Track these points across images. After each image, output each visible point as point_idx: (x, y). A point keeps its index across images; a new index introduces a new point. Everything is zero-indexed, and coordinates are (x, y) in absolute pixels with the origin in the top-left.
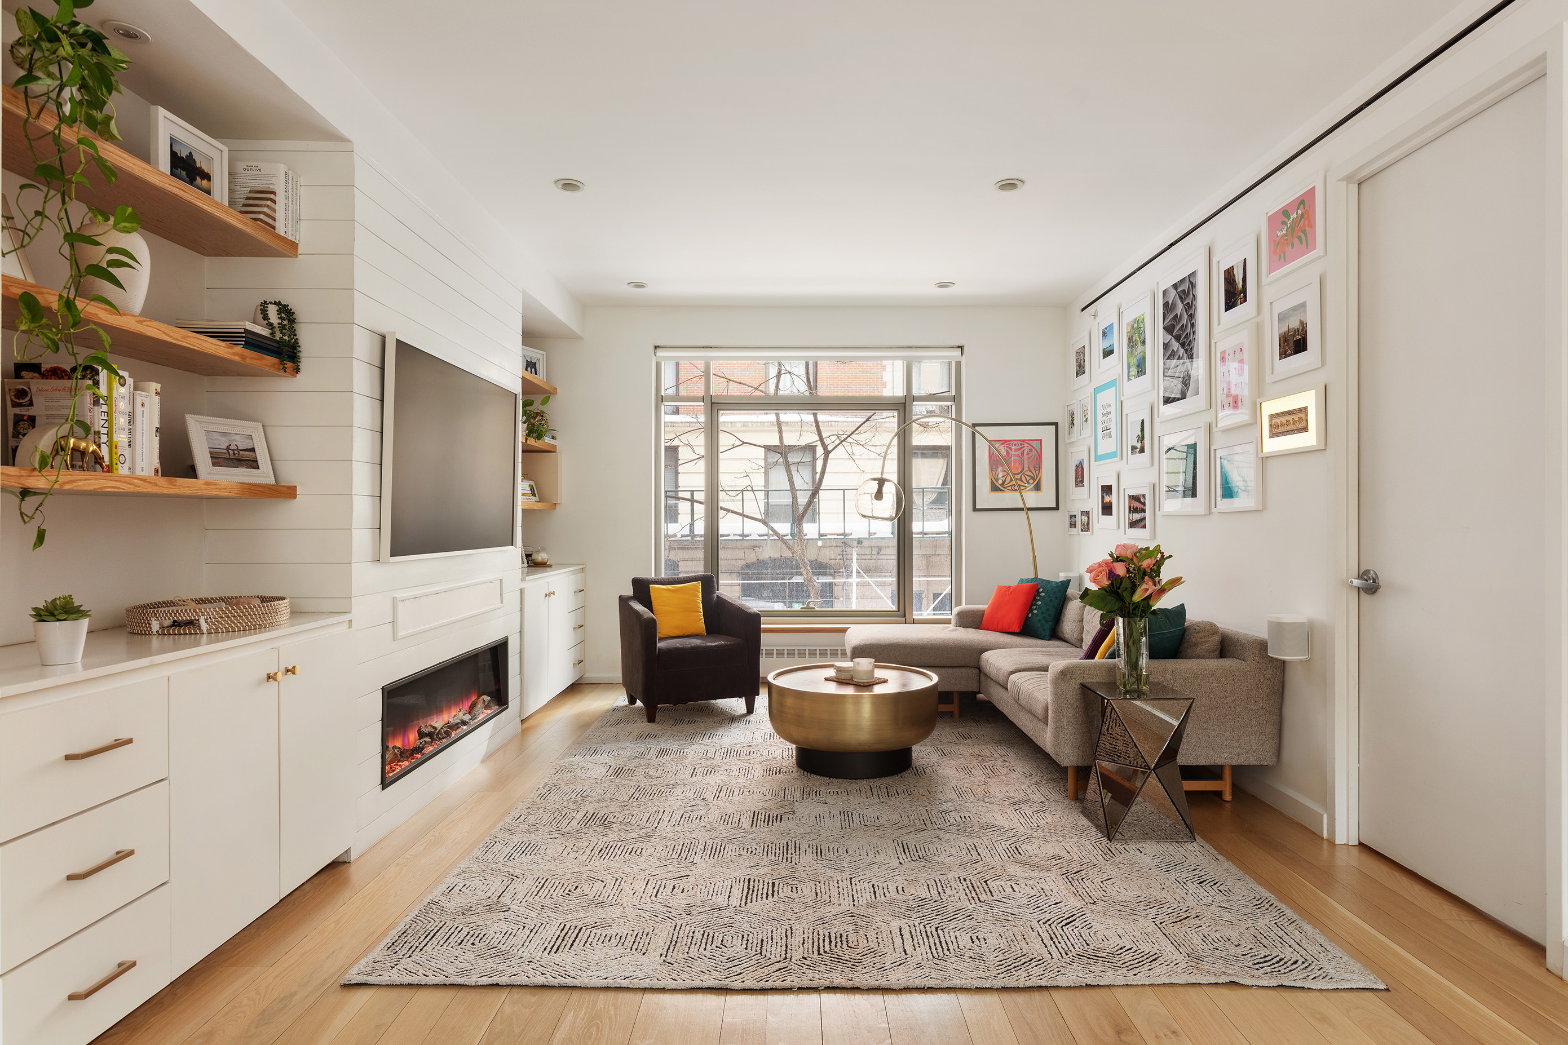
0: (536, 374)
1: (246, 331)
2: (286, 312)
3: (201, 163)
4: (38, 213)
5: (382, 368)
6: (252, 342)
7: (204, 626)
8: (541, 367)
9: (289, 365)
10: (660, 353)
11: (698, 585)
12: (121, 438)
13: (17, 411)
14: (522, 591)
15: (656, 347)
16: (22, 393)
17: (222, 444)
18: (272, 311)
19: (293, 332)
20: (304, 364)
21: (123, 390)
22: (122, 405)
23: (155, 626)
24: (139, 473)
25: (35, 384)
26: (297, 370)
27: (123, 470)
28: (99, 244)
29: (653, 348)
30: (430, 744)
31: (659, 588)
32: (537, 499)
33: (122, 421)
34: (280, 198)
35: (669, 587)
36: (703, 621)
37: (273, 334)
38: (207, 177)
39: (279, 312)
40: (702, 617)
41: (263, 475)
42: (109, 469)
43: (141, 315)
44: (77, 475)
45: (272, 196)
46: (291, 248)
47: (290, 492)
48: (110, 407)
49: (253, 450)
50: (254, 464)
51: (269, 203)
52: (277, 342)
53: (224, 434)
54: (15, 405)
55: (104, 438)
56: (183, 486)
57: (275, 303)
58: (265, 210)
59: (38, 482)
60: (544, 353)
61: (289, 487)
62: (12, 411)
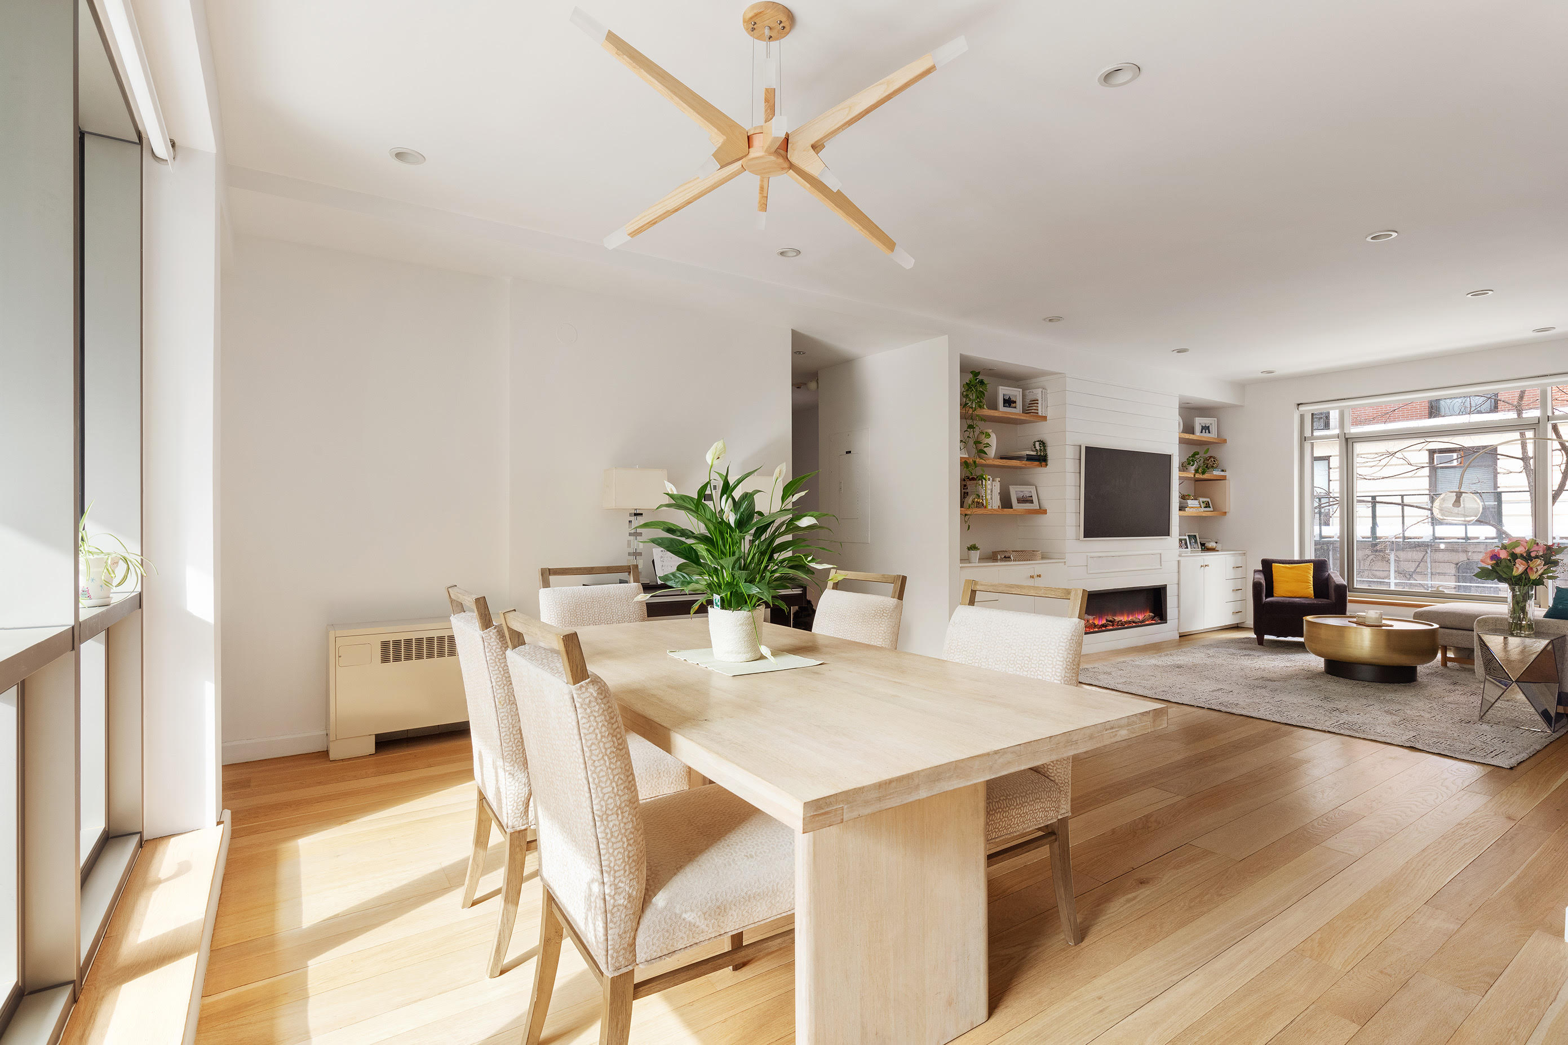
0: (1209, 432)
1: (1027, 455)
2: (1043, 443)
3: (1013, 399)
4: (968, 437)
5: (1080, 460)
6: (1030, 458)
7: (1012, 558)
8: (1214, 429)
9: (1043, 463)
10: (1302, 408)
11: (1311, 565)
12: (989, 497)
13: (964, 491)
14: (1179, 562)
15: (1299, 405)
16: (965, 486)
17: (1021, 495)
18: (1037, 444)
19: (1045, 450)
20: (1049, 462)
21: (989, 482)
22: (989, 487)
23: (999, 557)
24: (994, 508)
25: (968, 483)
26: (1047, 465)
27: (989, 507)
28: (981, 443)
29: (1296, 406)
30: (1110, 625)
31: (1279, 566)
32: (1211, 509)
33: (989, 492)
34: (1040, 402)
35: (1287, 565)
36: (1312, 589)
37: (1037, 453)
38: (1015, 402)
39: (1040, 444)
40: (1312, 586)
41: (1035, 506)
42: (985, 507)
43: (994, 458)
44: (977, 509)
45: (1037, 402)
46: (1044, 418)
47: (1045, 512)
48: (986, 488)
49: (1032, 496)
50: (1032, 502)
51: (1035, 405)
52: (1039, 456)
53: (1022, 491)
54: (964, 489)
55: (984, 498)
56: (1007, 511)
57: (1038, 441)
58: (1034, 408)
59: (969, 512)
60: (1216, 419)
61: (1044, 510)
62: (963, 491)
